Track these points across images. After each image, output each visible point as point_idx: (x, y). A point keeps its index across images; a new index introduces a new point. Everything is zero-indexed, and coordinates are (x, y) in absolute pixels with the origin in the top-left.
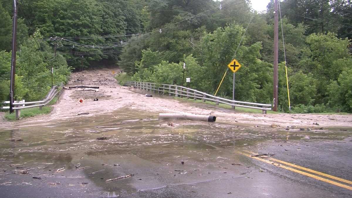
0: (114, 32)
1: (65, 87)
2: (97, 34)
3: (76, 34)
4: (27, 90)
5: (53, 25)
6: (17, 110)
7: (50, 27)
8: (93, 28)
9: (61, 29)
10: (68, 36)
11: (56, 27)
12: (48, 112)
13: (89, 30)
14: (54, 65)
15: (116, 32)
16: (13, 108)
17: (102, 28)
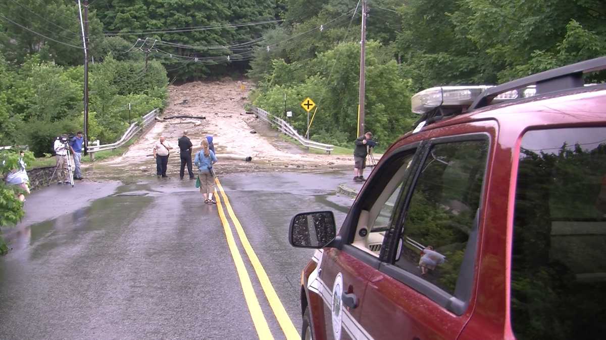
0: (253, 13)
1: (157, 118)
2: (222, 18)
3: (185, 22)
4: (102, 128)
5: (145, 7)
6: (91, 153)
7: (141, 10)
8: (213, 10)
9: (159, 13)
10: (172, 24)
11: (151, 11)
12: (120, 154)
13: (208, 13)
14: (144, 81)
15: (256, 13)
16: (88, 151)
17: (229, 8)
